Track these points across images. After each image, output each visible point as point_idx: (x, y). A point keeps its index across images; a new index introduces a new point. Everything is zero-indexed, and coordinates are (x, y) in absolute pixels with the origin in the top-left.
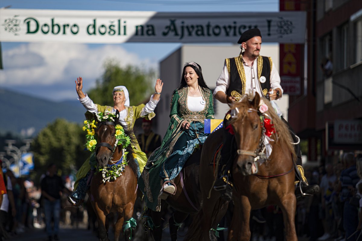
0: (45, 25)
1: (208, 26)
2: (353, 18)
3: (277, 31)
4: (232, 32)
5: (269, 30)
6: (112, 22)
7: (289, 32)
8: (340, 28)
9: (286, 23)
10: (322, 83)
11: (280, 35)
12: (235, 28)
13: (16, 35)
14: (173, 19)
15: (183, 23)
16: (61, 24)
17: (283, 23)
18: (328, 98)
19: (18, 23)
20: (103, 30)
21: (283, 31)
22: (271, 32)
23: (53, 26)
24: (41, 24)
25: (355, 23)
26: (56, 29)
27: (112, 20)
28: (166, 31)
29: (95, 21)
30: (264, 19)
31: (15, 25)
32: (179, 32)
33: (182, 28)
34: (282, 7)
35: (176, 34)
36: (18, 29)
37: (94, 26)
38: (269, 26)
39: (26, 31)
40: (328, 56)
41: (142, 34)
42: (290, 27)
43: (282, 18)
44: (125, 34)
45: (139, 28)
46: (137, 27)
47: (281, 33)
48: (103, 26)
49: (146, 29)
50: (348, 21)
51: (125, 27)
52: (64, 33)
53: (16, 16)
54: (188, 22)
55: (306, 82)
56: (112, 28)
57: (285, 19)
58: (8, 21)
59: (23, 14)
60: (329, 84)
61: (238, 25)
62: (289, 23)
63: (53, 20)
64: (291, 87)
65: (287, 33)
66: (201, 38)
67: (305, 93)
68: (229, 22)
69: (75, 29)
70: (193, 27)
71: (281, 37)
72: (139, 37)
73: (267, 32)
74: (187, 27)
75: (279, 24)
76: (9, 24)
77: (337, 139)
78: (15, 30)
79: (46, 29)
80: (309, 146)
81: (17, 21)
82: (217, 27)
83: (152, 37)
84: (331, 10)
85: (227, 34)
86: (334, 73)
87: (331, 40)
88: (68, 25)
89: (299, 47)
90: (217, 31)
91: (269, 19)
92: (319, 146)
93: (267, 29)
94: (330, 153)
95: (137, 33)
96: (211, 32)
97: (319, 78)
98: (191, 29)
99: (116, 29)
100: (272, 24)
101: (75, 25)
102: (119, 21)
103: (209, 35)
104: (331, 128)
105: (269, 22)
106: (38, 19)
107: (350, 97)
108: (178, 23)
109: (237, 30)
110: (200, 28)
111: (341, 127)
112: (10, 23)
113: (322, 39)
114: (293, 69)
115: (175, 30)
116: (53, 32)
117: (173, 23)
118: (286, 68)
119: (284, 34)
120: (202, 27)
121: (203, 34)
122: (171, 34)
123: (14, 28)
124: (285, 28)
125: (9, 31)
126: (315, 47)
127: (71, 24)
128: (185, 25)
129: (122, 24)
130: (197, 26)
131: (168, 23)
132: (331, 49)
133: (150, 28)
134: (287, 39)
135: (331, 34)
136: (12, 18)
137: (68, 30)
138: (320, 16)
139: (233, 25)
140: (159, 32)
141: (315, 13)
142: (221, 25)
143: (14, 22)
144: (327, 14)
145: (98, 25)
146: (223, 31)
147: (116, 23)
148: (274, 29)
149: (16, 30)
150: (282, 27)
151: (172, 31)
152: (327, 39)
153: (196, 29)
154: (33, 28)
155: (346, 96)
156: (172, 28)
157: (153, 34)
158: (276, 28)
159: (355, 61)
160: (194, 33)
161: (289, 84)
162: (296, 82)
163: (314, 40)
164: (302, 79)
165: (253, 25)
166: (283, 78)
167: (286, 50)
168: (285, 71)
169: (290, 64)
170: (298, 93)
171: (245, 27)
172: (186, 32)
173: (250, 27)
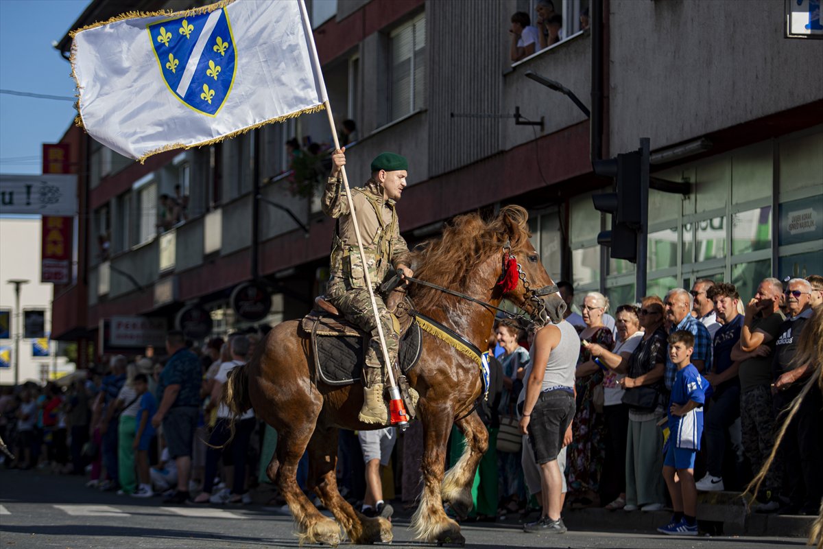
2: (137, 185)
3: (39, 199)
5: (29, 198)
7: (54, 200)
8: (120, 198)
9: (50, 189)
10: (96, 268)
11: (43, 204)
17: (47, 190)
18: (104, 288)
21: (46, 199)
22: (32, 201)
25: (140, 191)
30: (23, 185)
34: (46, 169)
38: (29, 193)
40: (103, 232)
42: (55, 195)
43: (45, 183)
47: (43, 201)
50: (129, 190)
55: (75, 268)
57: (50, 184)
60: (105, 270)
62: (55, 189)
64: (56, 274)
65: (52, 203)
67: (75, 282)
71: (45, 208)
73: (25, 201)
75: (42, 191)
77: (115, 341)
80: (79, 350)
84: (108, 176)
86: (112, 255)
87: (108, 213)
89: (67, 221)
91: (29, 183)
92: (91, 350)
93: (25, 196)
94: (104, 359)
97: (92, 262)
100: (33, 190)
104: (107, 326)
105: (29, 187)
107: (131, 287)
111: (119, 325)
113: (97, 212)
114: (59, 250)
118: (51, 249)
119: (48, 203)
124: (50, 195)
126: (87, 221)
132: (108, 226)
134: (51, 209)
135: (107, 205)
138: (94, 182)
141: (88, 178)
144: (104, 179)
148: (35, 196)
150: (45, 194)
152: (104, 211)
155: (126, 286)
158: (38, 195)
159: (138, 241)
161: (53, 270)
162: (62, 267)
163: (87, 213)
164: (71, 263)
165: (8, 190)
166: (48, 262)
167: (51, 224)
168: (49, 252)
169: (55, 243)
170: (65, 280)
173: (3, 194)
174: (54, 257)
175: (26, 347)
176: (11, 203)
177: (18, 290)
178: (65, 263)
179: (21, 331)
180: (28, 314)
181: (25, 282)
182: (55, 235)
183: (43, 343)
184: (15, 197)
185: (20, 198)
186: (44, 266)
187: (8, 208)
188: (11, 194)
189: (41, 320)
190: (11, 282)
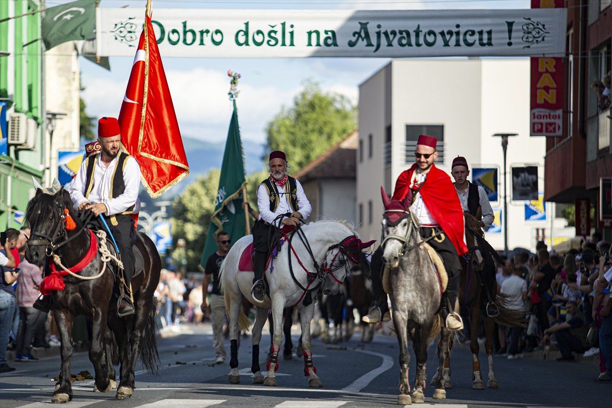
0: (174, 31)
1: (417, 33)
3: (522, 38)
4: (453, 41)
5: (510, 38)
6: (273, 27)
7: (540, 39)
9: (536, 26)
10: (595, 117)
11: (528, 44)
12: (458, 33)
13: (130, 46)
14: (364, 21)
15: (379, 26)
16: (197, 29)
18: (604, 141)
20: (259, 38)
21: (531, 39)
22: (513, 41)
23: (185, 32)
24: (168, 30)
26: (189, 36)
27: (273, 24)
28: (353, 39)
29: (247, 24)
30: (503, 21)
31: (130, 32)
32: (374, 41)
33: (379, 34)
35: (370, 44)
36: (134, 38)
37: (246, 33)
38: (510, 31)
41: (318, 44)
42: (542, 32)
43: (529, 19)
44: (292, 44)
46: (310, 33)
47: (528, 41)
48: (259, 32)
49: (323, 37)
51: (292, 33)
52: (202, 43)
53: (130, 19)
54: (387, 26)
55: (571, 117)
56: (273, 34)
57: (535, 20)
58: (119, 26)
60: (605, 119)
61: (463, 30)
62: (541, 27)
63: (185, 24)
64: (548, 125)
65: (538, 42)
66: (407, 49)
67: (571, 132)
68: (450, 25)
69: (217, 38)
70: (394, 33)
72: (314, 49)
73: (507, 40)
74: (386, 34)
76: (120, 29)
78: (129, 39)
79: (174, 37)
80: (577, 213)
81: (131, 25)
82: (431, 33)
83: (333, 48)
85: (446, 44)
87: (609, 51)
88: (207, 32)
90: (430, 39)
91: (510, 20)
92: (593, 214)
93: (507, 35)
96: (421, 41)
98: (391, 37)
99: (279, 36)
100: (514, 27)
101: (217, 32)
102: (284, 24)
103: (418, 45)
104: (607, 185)
105: (510, 24)
106: (163, 22)
108: (372, 28)
109: (461, 37)
110: (405, 35)
112: (122, 29)
113: (596, 51)
114: (552, 98)
115: (367, 36)
116: (185, 41)
117: (364, 26)
118: (541, 96)
119: (533, 43)
120: (408, 33)
121: (410, 45)
122: (362, 44)
123: (129, 35)
124: (535, 33)
125: (121, 41)
127: (212, 30)
128: (383, 30)
129: (288, 29)
130: (401, 32)
131: (356, 27)
133: (330, 35)
134: (538, 49)
136: (124, 21)
137: (207, 39)
139: (454, 29)
140: (342, 41)
142: (437, 31)
143: (128, 26)
144: (603, 13)
145: (252, 30)
146: (439, 38)
147: (279, 28)
148: (517, 35)
149: (131, 39)
150: (529, 32)
151: (363, 39)
152: (603, 51)
153: (398, 36)
156: (363, 34)
157: (335, 44)
158: (522, 34)
160: (395, 42)
161: (544, 121)
162: (555, 117)
163: (584, 54)
164: (566, 112)
165: (485, 29)
167: (541, 68)
168: (540, 101)
169: (547, 89)
170: (559, 133)
171: (473, 33)
172: (383, 40)
173: (481, 33)
174: (547, 105)
175: (516, 209)
176: (490, 44)
177: (505, 145)
178: (559, 112)
180: (516, 172)
181: (514, 135)
182: (546, 80)
183: (537, 205)
184: (493, 36)
185: (499, 38)
186: (533, 116)
187: (487, 49)
188: (490, 33)
189: (534, 178)
190: (497, 135)
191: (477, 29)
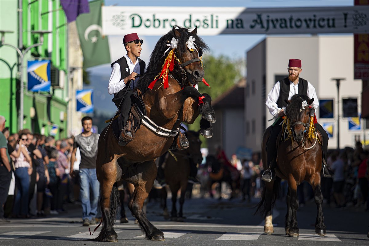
0: (148, 20)
1: (291, 20)
3: (353, 23)
4: (312, 24)
5: (346, 22)
6: (205, 17)
7: (363, 23)
9: (361, 15)
11: (355, 26)
12: (315, 20)
13: (123, 29)
14: (259, 13)
15: (268, 16)
16: (161, 19)
17: (358, 16)
19: (124, 18)
20: (197, 24)
21: (358, 23)
22: (347, 24)
23: (154, 20)
24: (144, 19)
26: (157, 23)
27: (206, 15)
28: (253, 24)
29: (190, 16)
30: (342, 13)
31: (122, 21)
32: (265, 25)
33: (268, 21)
34: (357, 2)
35: (263, 27)
36: (124, 24)
37: (190, 21)
38: (346, 19)
39: (131, 25)
41: (232, 27)
42: (364, 19)
44: (217, 27)
45: (230, 22)
46: (227, 21)
47: (356, 24)
48: (198, 20)
49: (235, 23)
51: (217, 21)
52: (164, 27)
54: (273, 16)
56: (206, 22)
57: (360, 12)
58: (116, 17)
59: (129, 10)
61: (317, 18)
62: (364, 16)
63: (154, 16)
64: (364, 73)
65: (362, 25)
66: (285, 30)
68: (310, 15)
69: (173, 24)
70: (277, 20)
71: (356, 28)
72: (230, 30)
73: (344, 24)
74: (272, 21)
75: (355, 17)
76: (117, 19)
79: (148, 24)
81: (123, 16)
82: (299, 20)
83: (241, 29)
85: (308, 26)
88: (167, 20)
90: (298, 23)
91: (346, 12)
93: (343, 21)
95: (228, 27)
96: (293, 24)
98: (275, 22)
99: (209, 22)
100: (348, 16)
101: (173, 20)
102: (212, 16)
103: (291, 27)
105: (346, 15)
106: (142, 15)
108: (264, 17)
109: (317, 23)
110: (283, 21)
114: (366, 57)
115: (261, 23)
116: (154, 26)
117: (259, 16)
118: (361, 56)
119: (359, 25)
120: (285, 20)
121: (286, 27)
122: (258, 27)
123: (121, 23)
124: (360, 20)
125: (117, 26)
127: (170, 19)
128: (270, 18)
129: (215, 19)
130: (281, 20)
131: (255, 17)
133: (239, 22)
134: (361, 30)
136: (119, 14)
137: (167, 24)
139: (313, 18)
140: (247, 25)
142: (302, 19)
143: (121, 18)
145: (193, 19)
146: (304, 24)
147: (209, 18)
148: (350, 21)
149: (123, 25)
150: (357, 19)
151: (258, 23)
153: (280, 22)
154: (137, 23)
156: (259, 21)
157: (242, 27)
158: (352, 20)
160: (278, 26)
161: (363, 71)
165: (331, 17)
166: (358, 65)
167: (360, 40)
168: (359, 59)
169: (364, 52)
171: (324, 20)
172: (271, 25)
173: (328, 20)
174: (363, 61)
175: (344, 123)
176: (334, 26)
177: (338, 85)
179: (341, 113)
180: (346, 101)
181: (343, 79)
182: (363, 47)
183: (355, 120)
184: (336, 22)
185: (340, 22)
186: (356, 68)
187: (332, 29)
188: (333, 20)
189: (355, 105)
190: (333, 79)
191: (326, 18)
